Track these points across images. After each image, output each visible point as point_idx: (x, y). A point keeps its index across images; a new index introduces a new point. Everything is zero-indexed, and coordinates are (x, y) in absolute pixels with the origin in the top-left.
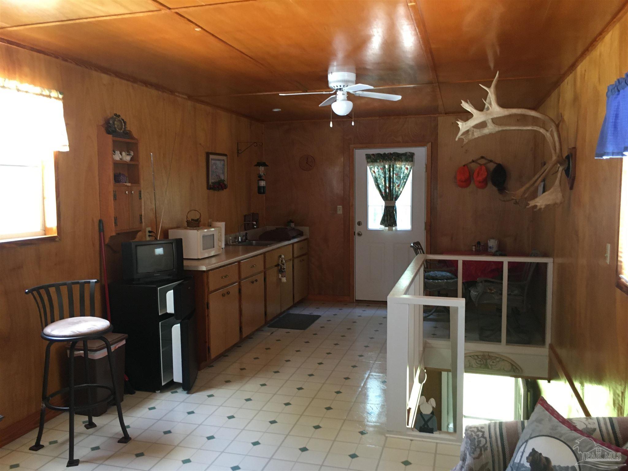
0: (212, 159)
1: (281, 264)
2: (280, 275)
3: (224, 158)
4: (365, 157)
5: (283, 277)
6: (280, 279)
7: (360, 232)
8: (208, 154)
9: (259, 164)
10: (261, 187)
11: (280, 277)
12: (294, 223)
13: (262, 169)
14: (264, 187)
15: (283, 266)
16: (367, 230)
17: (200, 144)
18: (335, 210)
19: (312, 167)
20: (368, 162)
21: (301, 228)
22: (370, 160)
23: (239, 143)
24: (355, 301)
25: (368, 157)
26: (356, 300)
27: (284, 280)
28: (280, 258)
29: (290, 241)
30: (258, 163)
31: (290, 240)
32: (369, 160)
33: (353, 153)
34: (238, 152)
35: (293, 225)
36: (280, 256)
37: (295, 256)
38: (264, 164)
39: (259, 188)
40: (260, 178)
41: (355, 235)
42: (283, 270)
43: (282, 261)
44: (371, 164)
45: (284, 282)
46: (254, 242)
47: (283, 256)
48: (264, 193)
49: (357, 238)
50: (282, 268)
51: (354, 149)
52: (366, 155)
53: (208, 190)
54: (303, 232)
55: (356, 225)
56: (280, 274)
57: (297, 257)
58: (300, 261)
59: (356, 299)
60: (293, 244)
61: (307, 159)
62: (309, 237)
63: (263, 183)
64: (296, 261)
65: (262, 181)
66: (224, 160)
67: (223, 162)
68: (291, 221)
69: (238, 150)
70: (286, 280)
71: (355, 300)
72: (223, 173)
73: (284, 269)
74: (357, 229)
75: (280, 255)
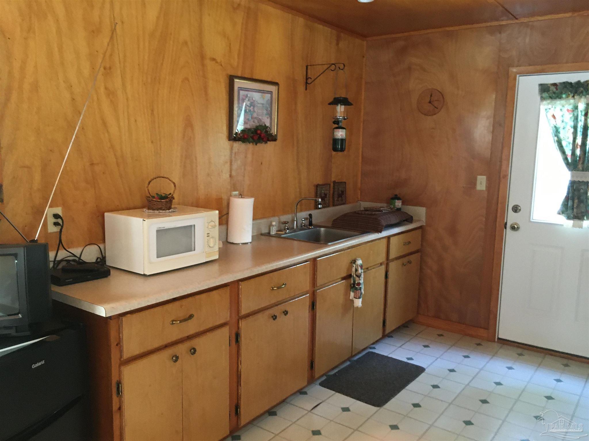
0: (240, 89)
1: (355, 276)
2: (352, 294)
3: (273, 88)
4: (537, 89)
5: (356, 298)
6: (352, 301)
7: (516, 224)
8: (231, 79)
9: (337, 101)
10: (338, 139)
11: (351, 298)
12: (400, 201)
13: (340, 109)
14: (342, 140)
15: (357, 279)
16: (530, 221)
17: (214, 59)
18: (473, 183)
19: (437, 108)
20: (543, 99)
21: (411, 210)
22: (547, 95)
23: (309, 67)
24: (496, 340)
25: (544, 89)
26: (499, 339)
27: (358, 303)
28: (354, 265)
29: (380, 234)
30: (335, 99)
31: (380, 232)
32: (545, 95)
33: (515, 85)
34: (307, 83)
35: (398, 204)
36: (354, 261)
37: (392, 256)
38: (344, 102)
39: (335, 141)
40: (337, 124)
41: (506, 228)
42: (357, 287)
43: (356, 270)
44: (549, 101)
45: (357, 307)
46: (322, 229)
47: (359, 262)
48: (342, 150)
49: (510, 235)
50: (356, 282)
51: (518, 76)
52: (541, 85)
53: (231, 142)
54: (412, 217)
55: (509, 210)
56: (353, 292)
57: (397, 258)
58: (403, 264)
59: (500, 337)
60: (389, 238)
61: (431, 96)
62: (424, 224)
63: (340, 134)
64: (393, 266)
65: (340, 130)
66: (271, 93)
67: (269, 95)
68: (397, 198)
69: (307, 79)
70: (362, 303)
71: (497, 337)
72: (270, 115)
73: (359, 284)
74: (511, 218)
75: (353, 258)
